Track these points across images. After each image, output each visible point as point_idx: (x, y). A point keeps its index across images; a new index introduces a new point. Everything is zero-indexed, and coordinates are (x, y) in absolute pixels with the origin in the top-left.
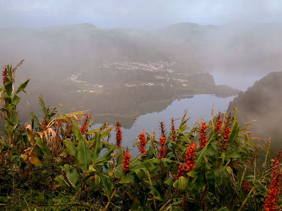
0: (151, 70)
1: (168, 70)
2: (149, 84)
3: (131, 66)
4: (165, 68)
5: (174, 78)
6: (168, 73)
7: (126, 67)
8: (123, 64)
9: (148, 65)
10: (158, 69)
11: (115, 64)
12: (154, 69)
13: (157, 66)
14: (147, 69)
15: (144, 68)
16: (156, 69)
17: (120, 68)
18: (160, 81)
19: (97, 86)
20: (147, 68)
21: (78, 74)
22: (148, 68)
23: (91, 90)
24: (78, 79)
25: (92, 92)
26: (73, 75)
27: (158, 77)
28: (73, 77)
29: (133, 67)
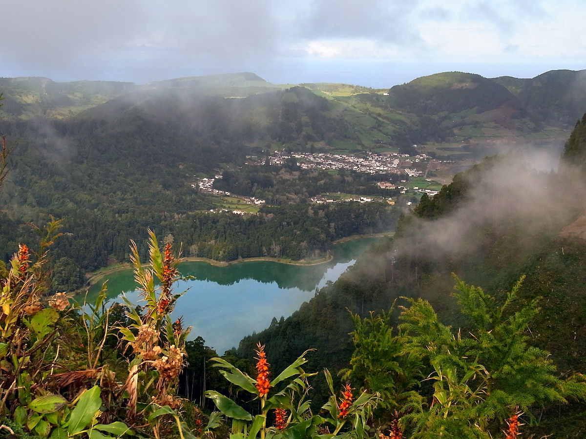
0: (370, 170)
1: (407, 171)
2: (363, 200)
3: (331, 162)
4: (401, 166)
5: (417, 188)
6: (406, 177)
7: (319, 164)
8: (314, 158)
9: (366, 159)
10: (385, 169)
11: (297, 156)
12: (378, 168)
13: (384, 163)
14: (363, 169)
15: (356, 167)
16: (382, 168)
17: (304, 166)
18: (387, 193)
19: (253, 201)
20: (362, 165)
21: (216, 177)
22: (365, 166)
23: (237, 208)
24: (214, 186)
25: (239, 213)
26: (205, 179)
27: (382, 185)
28: (204, 182)
29: (334, 163)
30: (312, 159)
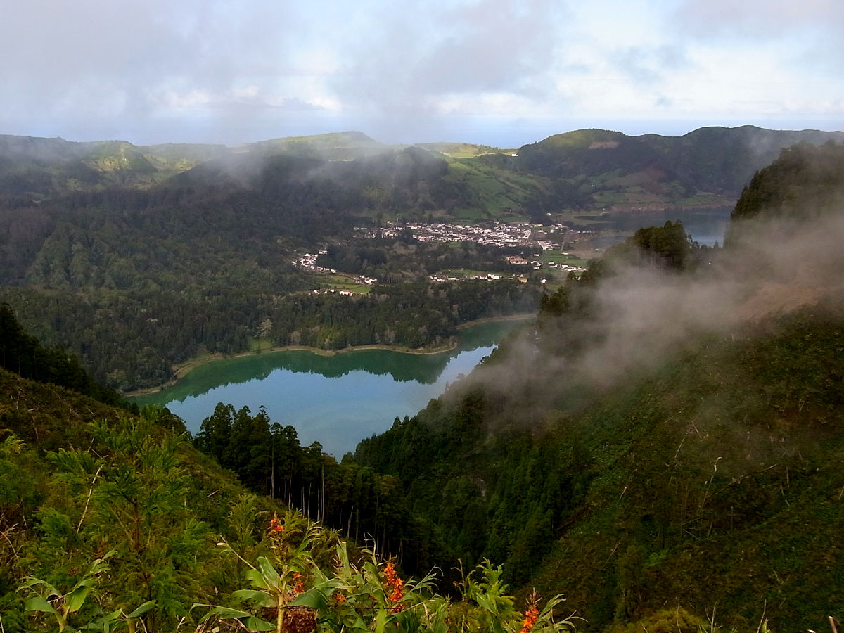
0: (498, 242)
1: (540, 243)
2: (490, 277)
3: (452, 234)
4: (534, 238)
5: (553, 263)
6: (540, 250)
7: (439, 236)
9: (493, 230)
10: (516, 241)
11: (413, 227)
12: (507, 240)
13: (514, 235)
14: (490, 242)
15: (481, 239)
16: (511, 241)
17: (422, 239)
18: (518, 269)
19: (363, 280)
20: (488, 237)
21: (320, 253)
22: (492, 238)
23: (345, 289)
24: (318, 263)
25: (347, 293)
26: (307, 255)
27: (513, 261)
28: (306, 258)
29: (455, 235)
30: (430, 230)
